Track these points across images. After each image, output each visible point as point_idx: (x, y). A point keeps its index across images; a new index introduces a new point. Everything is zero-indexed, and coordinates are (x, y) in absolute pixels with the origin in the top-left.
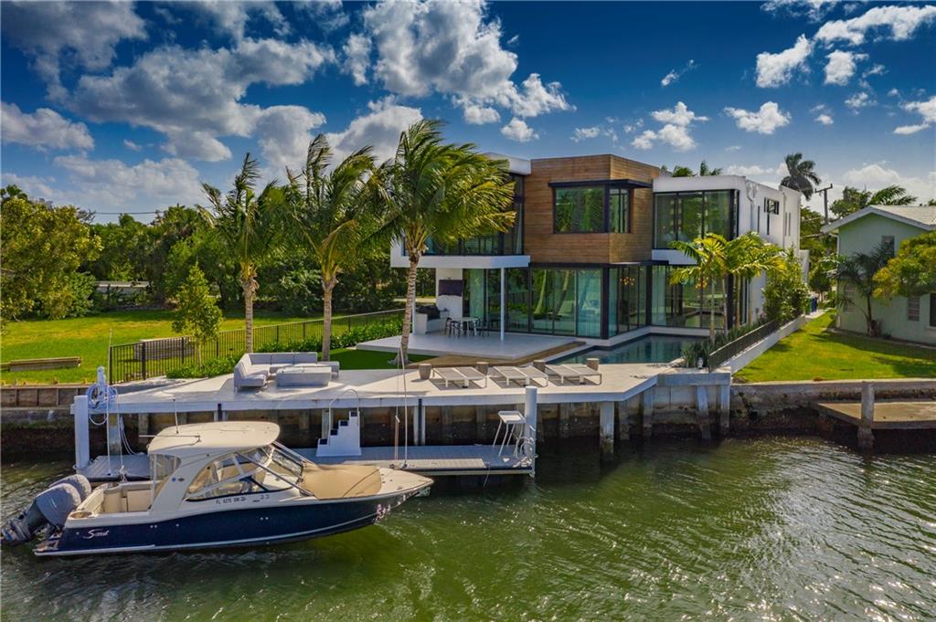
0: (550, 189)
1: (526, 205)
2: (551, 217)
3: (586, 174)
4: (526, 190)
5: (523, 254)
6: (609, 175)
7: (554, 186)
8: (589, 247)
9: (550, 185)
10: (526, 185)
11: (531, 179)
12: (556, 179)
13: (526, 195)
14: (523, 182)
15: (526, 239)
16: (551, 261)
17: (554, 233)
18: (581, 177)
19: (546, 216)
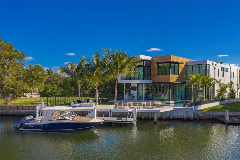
0: (157, 64)
1: (151, 68)
2: (157, 71)
3: (165, 60)
4: (151, 64)
5: (151, 80)
6: (170, 60)
7: (158, 63)
8: (166, 78)
9: (157, 63)
10: (151, 63)
11: (152, 62)
12: (158, 62)
13: (151, 66)
14: (151, 62)
15: (151, 76)
16: (157, 82)
17: (158, 75)
18: (164, 61)
19: (156, 71)
